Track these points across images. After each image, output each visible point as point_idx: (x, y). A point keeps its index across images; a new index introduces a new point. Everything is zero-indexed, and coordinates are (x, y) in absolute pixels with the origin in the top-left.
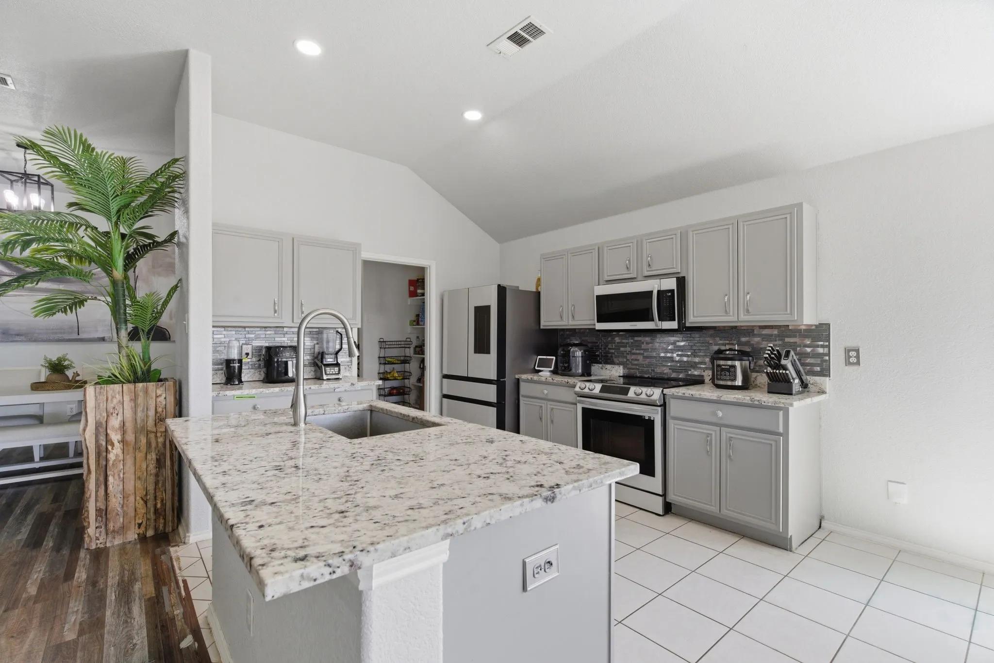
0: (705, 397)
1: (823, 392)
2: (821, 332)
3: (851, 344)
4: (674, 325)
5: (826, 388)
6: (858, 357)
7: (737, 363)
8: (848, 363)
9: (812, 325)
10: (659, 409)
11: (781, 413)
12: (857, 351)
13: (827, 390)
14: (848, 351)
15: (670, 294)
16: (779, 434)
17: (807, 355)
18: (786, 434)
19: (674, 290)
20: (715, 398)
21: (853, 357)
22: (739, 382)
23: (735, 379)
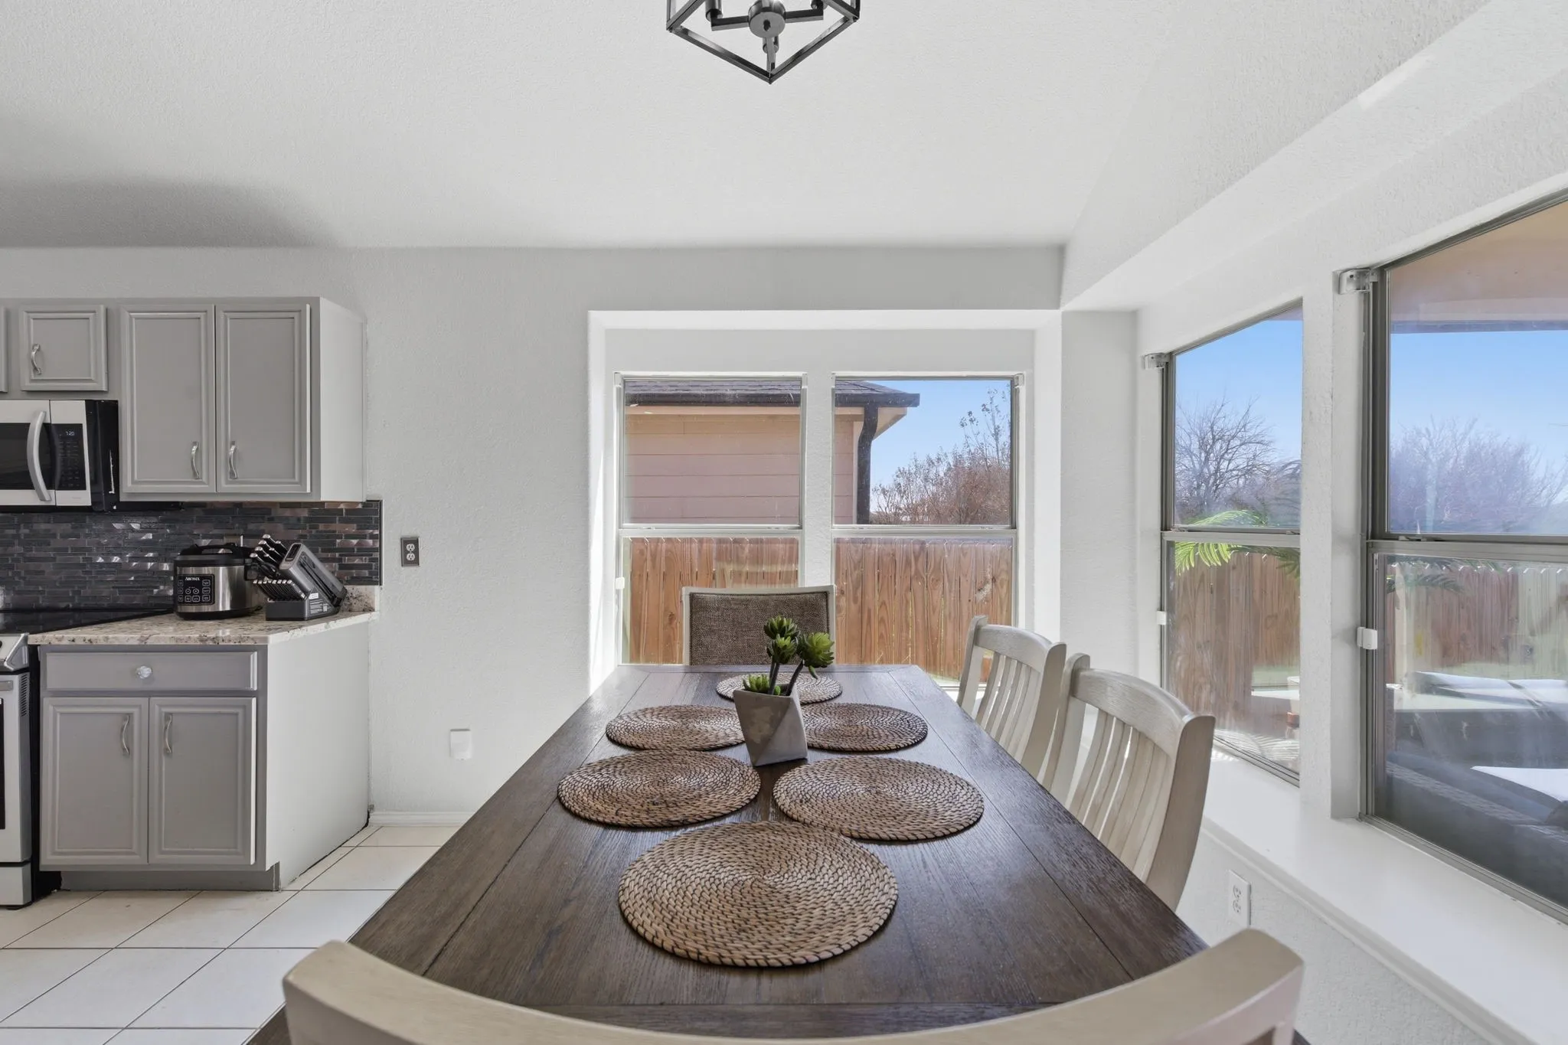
0: (117, 643)
1: (371, 610)
2: (368, 514)
3: (408, 533)
4: (82, 498)
5: (373, 602)
6: (416, 552)
7: (222, 572)
8: (405, 562)
9: (357, 503)
10: (16, 679)
11: (254, 656)
12: (415, 542)
13: (377, 607)
14: (405, 542)
15: (72, 434)
16: (251, 694)
17: (349, 551)
18: (261, 694)
19: (81, 425)
20: (136, 643)
21: (410, 549)
22: (224, 603)
23: (212, 600)
